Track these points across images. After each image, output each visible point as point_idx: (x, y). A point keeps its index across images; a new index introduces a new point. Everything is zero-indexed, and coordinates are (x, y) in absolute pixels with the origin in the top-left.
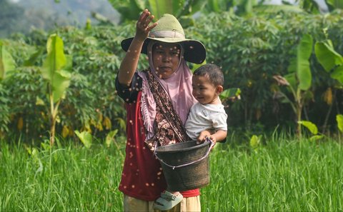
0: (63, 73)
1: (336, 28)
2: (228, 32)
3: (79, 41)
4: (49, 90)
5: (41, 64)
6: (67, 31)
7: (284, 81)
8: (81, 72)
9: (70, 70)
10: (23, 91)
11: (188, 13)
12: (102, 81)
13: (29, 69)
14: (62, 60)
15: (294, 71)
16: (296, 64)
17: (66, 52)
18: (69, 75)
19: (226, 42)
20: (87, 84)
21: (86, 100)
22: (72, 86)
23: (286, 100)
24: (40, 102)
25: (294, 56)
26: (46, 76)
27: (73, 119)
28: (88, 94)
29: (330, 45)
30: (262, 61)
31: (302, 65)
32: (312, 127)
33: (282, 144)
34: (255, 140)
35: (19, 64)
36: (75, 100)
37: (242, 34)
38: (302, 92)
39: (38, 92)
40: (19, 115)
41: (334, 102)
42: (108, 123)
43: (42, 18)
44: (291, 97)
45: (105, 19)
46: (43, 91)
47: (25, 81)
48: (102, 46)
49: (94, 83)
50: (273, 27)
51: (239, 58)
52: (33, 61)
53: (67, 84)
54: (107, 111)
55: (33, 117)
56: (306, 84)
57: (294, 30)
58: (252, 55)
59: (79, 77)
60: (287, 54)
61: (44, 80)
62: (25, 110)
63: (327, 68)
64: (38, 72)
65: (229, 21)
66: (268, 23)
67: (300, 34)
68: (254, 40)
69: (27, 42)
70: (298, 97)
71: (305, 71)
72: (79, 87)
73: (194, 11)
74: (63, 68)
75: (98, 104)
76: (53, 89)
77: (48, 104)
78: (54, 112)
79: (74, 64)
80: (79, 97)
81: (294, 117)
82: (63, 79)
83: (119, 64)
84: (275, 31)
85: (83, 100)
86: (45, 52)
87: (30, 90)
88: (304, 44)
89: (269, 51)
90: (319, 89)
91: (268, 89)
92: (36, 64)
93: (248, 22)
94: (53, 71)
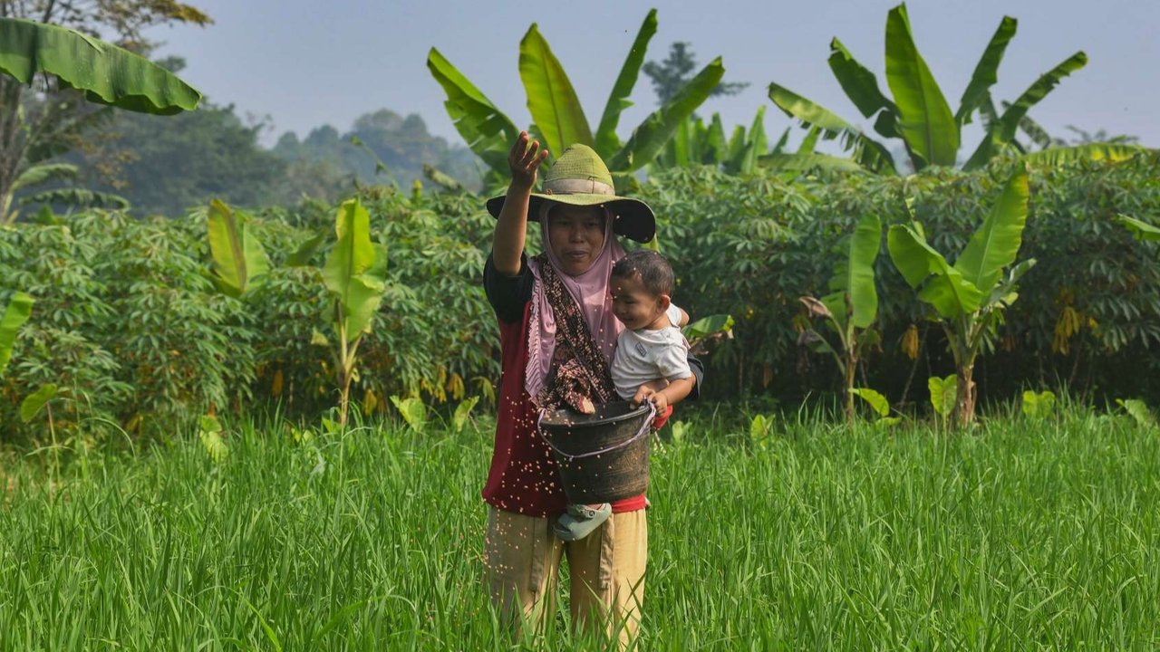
0: (369, 281)
1: (929, 201)
2: (709, 207)
3: (401, 218)
4: (339, 314)
5: (322, 263)
6: (376, 197)
7: (823, 308)
8: (405, 280)
9: (383, 275)
10: (285, 316)
11: (626, 166)
12: (448, 302)
13: (299, 272)
14: (367, 253)
15: (843, 289)
16: (846, 274)
17: (375, 239)
18: (380, 285)
19: (704, 227)
20: (416, 305)
21: (414, 337)
22: (385, 309)
23: (825, 348)
24: (319, 338)
25: (843, 257)
26: (333, 285)
27: (387, 377)
28: (418, 325)
29: (919, 234)
30: (777, 266)
31: (860, 276)
32: (878, 401)
33: (818, 433)
34: (760, 424)
35: (277, 261)
36: (391, 339)
37: (737, 212)
38: (858, 330)
39: (316, 320)
40: (274, 366)
41: (922, 353)
42: (458, 386)
43: (322, 183)
44: (835, 341)
45: (451, 182)
46: (326, 316)
47: (290, 296)
48: (448, 229)
49: (430, 304)
50: (801, 197)
51: (730, 261)
52: (306, 256)
53: (374, 303)
54: (457, 363)
55: (303, 370)
56: (865, 315)
57: (843, 205)
58: (755, 252)
59: (399, 291)
60: (829, 254)
61: (330, 295)
62: (287, 356)
63: (912, 280)
64: (317, 278)
65: (710, 183)
66: (791, 190)
67: (855, 211)
68: (761, 223)
69: (294, 224)
70: (849, 342)
71: (864, 289)
72: (400, 312)
73: (639, 164)
74: (367, 269)
75: (438, 347)
76: (347, 313)
77: (336, 345)
78: (348, 360)
79: (391, 265)
80: (398, 331)
81: (841, 382)
82: (369, 292)
83: (481, 263)
84: (804, 207)
85: (406, 338)
86: (332, 239)
87: (298, 316)
88: (865, 234)
89: (791, 247)
90: (892, 327)
91: (788, 326)
92: (312, 263)
93: (749, 186)
94: (347, 276)
